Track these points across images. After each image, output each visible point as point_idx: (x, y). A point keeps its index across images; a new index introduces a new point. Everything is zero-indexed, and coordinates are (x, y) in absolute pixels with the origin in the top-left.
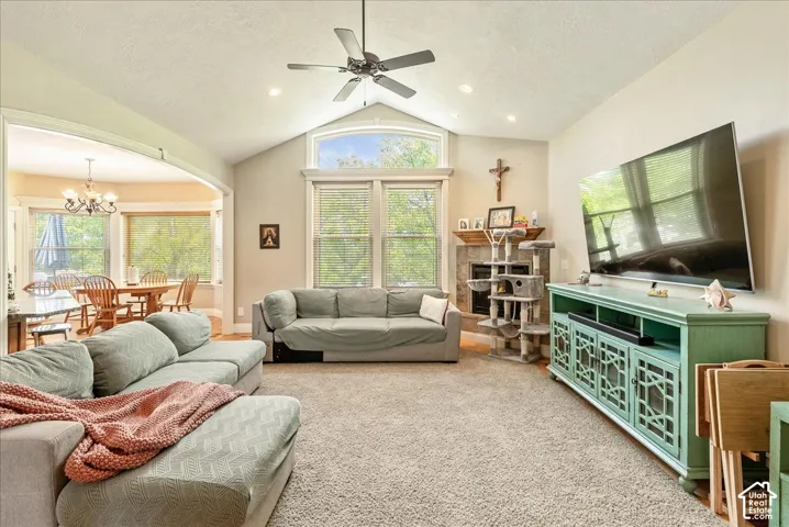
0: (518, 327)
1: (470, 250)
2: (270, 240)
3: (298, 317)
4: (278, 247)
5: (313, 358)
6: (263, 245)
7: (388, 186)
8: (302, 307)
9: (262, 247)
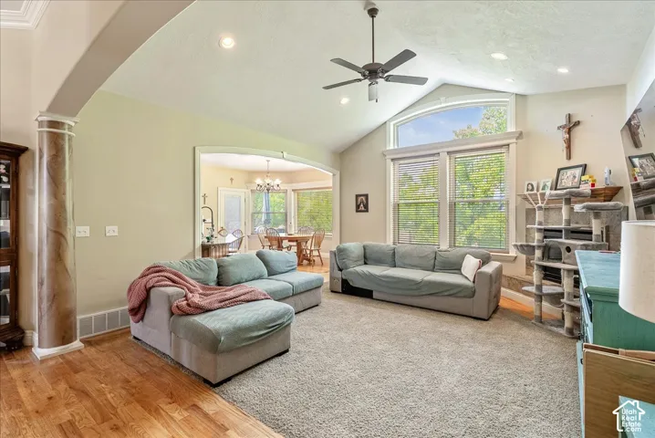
2: (362, 205)
3: (365, 263)
4: (367, 211)
5: (365, 294)
6: (358, 210)
8: (368, 255)
9: (357, 211)
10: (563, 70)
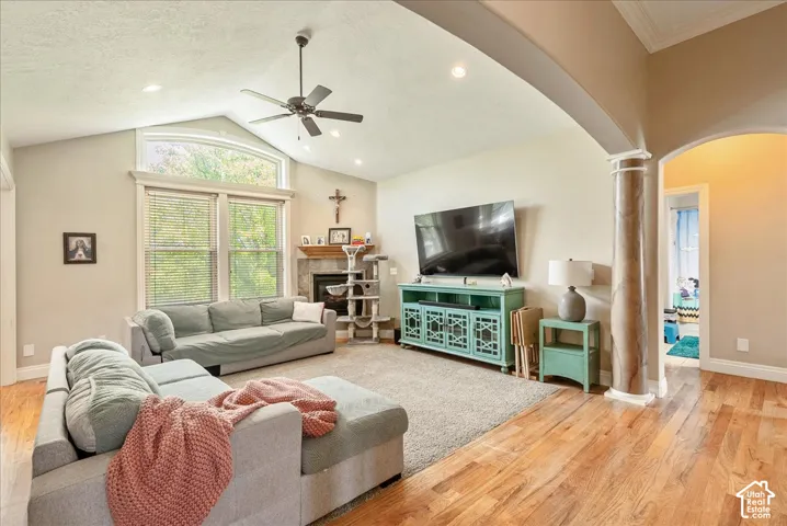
0: (370, 318)
1: (311, 262)
2: (80, 252)
6: (68, 258)
7: (233, 200)
8: (179, 325)
9: (67, 261)
10: (358, 162)
